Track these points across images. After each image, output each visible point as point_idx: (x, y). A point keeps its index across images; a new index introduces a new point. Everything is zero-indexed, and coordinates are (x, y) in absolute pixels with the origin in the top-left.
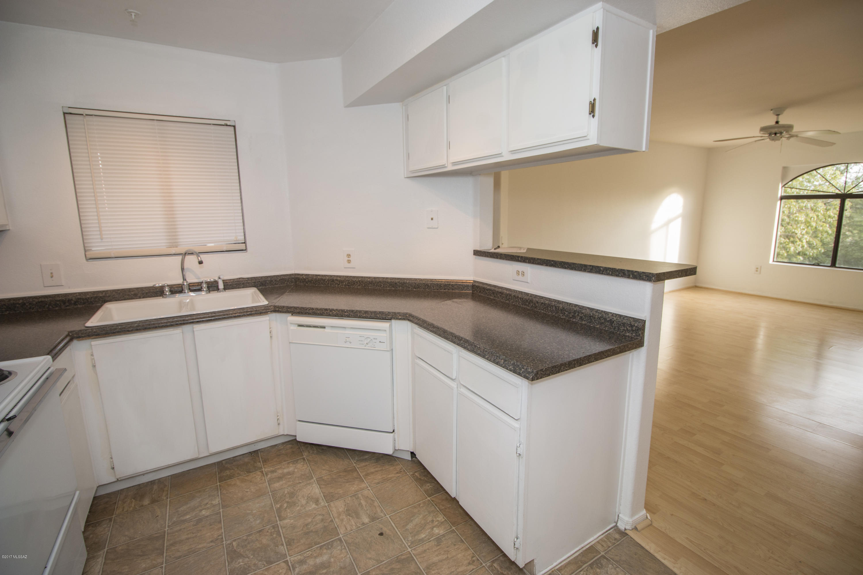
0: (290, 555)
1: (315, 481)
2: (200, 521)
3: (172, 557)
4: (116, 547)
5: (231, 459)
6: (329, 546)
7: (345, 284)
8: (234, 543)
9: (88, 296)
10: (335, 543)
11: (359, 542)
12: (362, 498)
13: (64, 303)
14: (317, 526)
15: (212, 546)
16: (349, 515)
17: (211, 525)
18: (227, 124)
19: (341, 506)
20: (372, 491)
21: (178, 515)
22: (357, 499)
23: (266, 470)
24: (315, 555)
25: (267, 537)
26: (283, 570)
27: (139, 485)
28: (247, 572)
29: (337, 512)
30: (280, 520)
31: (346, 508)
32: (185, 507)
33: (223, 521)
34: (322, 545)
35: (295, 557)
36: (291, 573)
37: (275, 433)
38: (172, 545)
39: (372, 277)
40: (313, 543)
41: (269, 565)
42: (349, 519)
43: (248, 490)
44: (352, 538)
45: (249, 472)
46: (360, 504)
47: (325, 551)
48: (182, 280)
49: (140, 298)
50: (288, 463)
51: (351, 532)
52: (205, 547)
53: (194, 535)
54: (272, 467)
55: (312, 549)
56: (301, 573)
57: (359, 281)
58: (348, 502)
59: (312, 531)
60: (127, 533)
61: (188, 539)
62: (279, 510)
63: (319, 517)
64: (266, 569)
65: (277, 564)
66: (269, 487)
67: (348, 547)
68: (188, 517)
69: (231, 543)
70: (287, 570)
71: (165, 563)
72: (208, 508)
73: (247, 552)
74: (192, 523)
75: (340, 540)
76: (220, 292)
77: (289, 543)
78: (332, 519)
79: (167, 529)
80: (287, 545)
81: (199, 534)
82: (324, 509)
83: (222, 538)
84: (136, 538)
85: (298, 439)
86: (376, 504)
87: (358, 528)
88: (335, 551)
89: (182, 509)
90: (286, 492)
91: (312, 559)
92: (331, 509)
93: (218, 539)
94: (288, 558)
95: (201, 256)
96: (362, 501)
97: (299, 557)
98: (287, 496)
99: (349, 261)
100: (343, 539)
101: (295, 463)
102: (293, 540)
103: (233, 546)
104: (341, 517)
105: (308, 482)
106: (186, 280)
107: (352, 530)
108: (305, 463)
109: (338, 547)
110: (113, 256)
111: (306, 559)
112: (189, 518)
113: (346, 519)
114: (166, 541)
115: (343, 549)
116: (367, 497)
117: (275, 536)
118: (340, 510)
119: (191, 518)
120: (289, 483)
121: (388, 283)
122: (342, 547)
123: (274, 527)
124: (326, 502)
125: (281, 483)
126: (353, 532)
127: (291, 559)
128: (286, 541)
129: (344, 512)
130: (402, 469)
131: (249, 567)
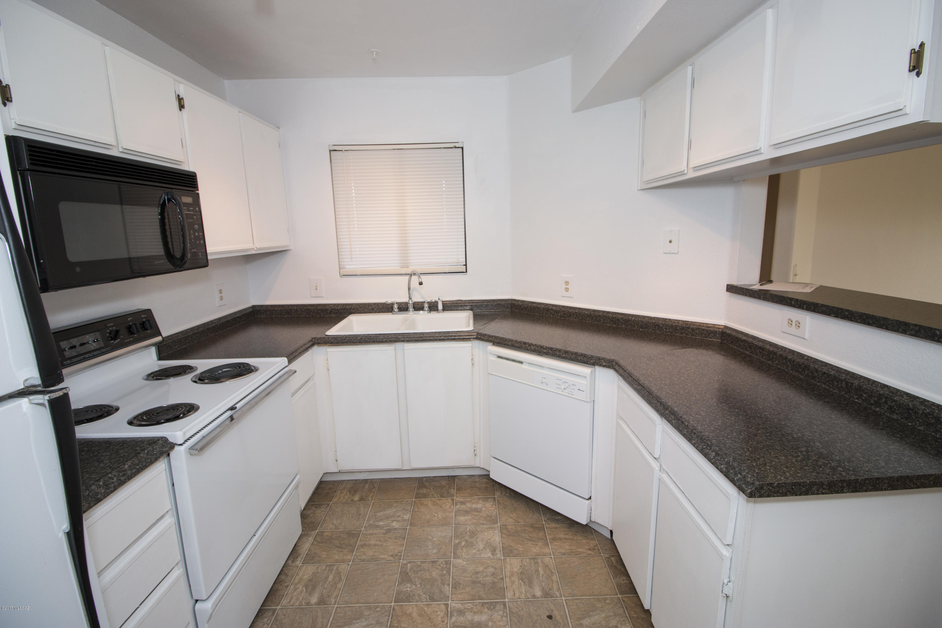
0: (453, 599)
1: (498, 527)
2: (389, 531)
3: (359, 557)
4: (324, 532)
5: (432, 478)
6: (492, 606)
7: (561, 315)
8: (409, 565)
9: (339, 308)
10: (498, 606)
11: (523, 616)
12: (541, 565)
13: (323, 312)
14: (486, 579)
15: (391, 560)
16: (522, 579)
17: (396, 539)
18: (455, 146)
19: (517, 566)
20: (555, 561)
21: (375, 519)
22: (535, 564)
23: (457, 499)
24: (475, 610)
25: (438, 571)
26: (442, 612)
27: (356, 480)
28: (411, 600)
29: (510, 570)
30: (454, 558)
31: (520, 570)
32: (382, 513)
33: (407, 539)
34: (485, 602)
35: (456, 603)
36: (448, 619)
37: (471, 463)
38: (362, 546)
39: (591, 309)
40: (477, 596)
41: (431, 602)
42: (521, 583)
43: (436, 515)
44: (518, 608)
45: (442, 496)
46: (537, 571)
47: (486, 610)
48: (408, 299)
49: (376, 312)
50: (479, 499)
51: (519, 600)
52: (385, 559)
53: (381, 543)
54: (463, 498)
55: (474, 603)
56: (456, 624)
57: (576, 313)
58: (525, 564)
59: (479, 582)
60: (335, 522)
61: (375, 545)
62: (456, 546)
63: (491, 569)
64: (427, 604)
65: (438, 604)
66: (455, 518)
67: (510, 617)
68: (381, 523)
69: (406, 564)
70: (445, 614)
71: (352, 562)
72: (399, 520)
73: (417, 580)
74: (382, 531)
75: (504, 604)
76: (439, 313)
77: (456, 586)
78: (503, 577)
79: (363, 529)
80: (452, 587)
81: (384, 544)
82: (499, 562)
83: (401, 556)
84: (340, 529)
85: (491, 476)
86: (554, 578)
87: (527, 599)
88: (496, 614)
89: (379, 514)
90: (468, 529)
91: (471, 613)
92: (505, 565)
93: (397, 555)
94: (450, 602)
95: (421, 276)
96: (540, 569)
97: (460, 605)
98: (468, 533)
99: (567, 290)
100: (508, 604)
101: (485, 500)
102: (460, 584)
103: (407, 567)
104: (513, 579)
105: (492, 526)
106: (411, 299)
107: (520, 599)
108: (494, 504)
109: (500, 611)
110: (358, 273)
111: (465, 610)
112: (382, 525)
113: (517, 582)
114: (359, 540)
115: (505, 616)
116: (547, 565)
117: (445, 572)
118: (514, 569)
119: (383, 526)
120: (474, 521)
121: (609, 318)
122: (504, 613)
123: (446, 564)
124: (502, 555)
125: (466, 517)
126: (521, 601)
127: (452, 604)
128: (453, 582)
129: (518, 574)
130: (596, 546)
131: (414, 595)
